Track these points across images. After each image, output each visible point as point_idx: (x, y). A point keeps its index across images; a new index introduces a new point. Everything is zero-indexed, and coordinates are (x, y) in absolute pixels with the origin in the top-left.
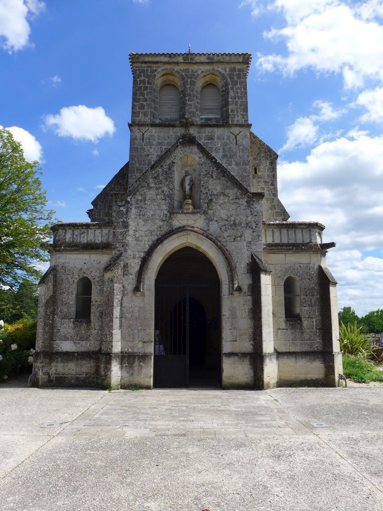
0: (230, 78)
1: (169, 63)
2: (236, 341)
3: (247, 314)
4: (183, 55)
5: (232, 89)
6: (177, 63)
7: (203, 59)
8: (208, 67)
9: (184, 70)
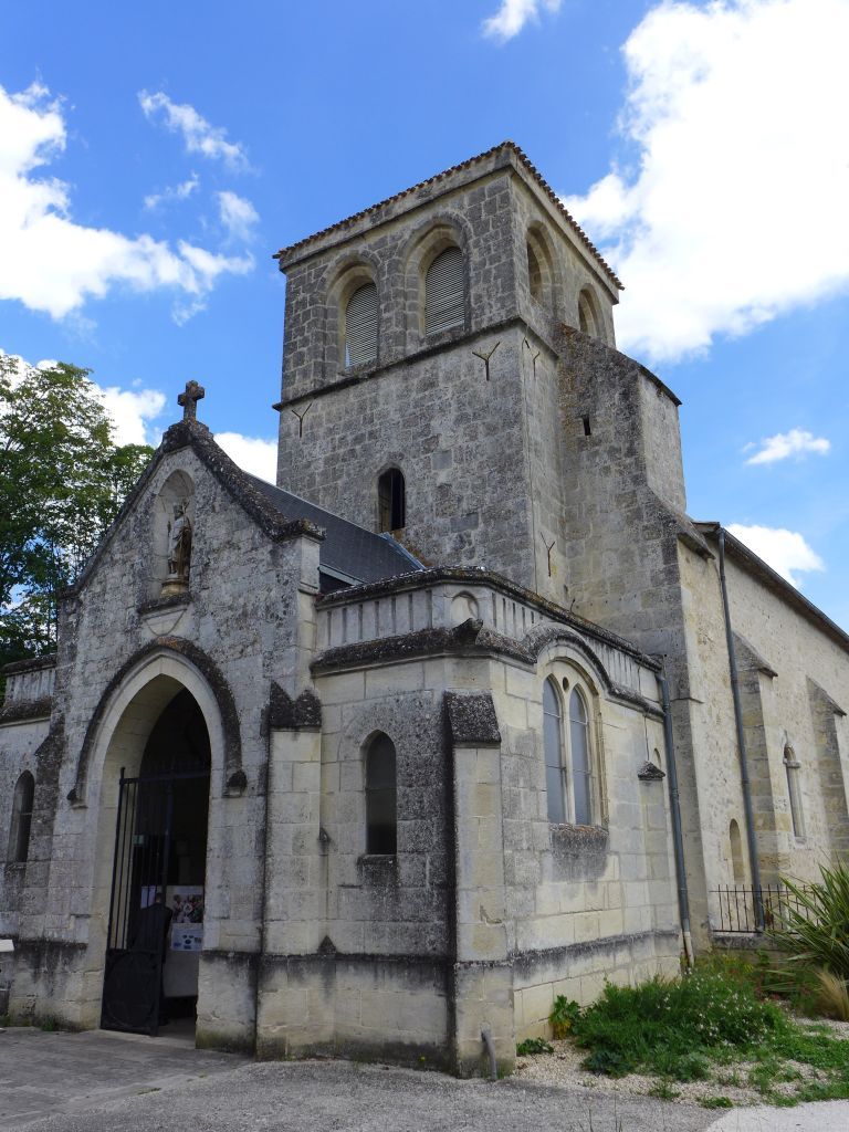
0: (472, 221)
1: (346, 242)
2: (228, 918)
3: (254, 843)
4: (370, 211)
5: (477, 244)
6: (361, 236)
7: (411, 202)
8: (424, 217)
9: (376, 244)
